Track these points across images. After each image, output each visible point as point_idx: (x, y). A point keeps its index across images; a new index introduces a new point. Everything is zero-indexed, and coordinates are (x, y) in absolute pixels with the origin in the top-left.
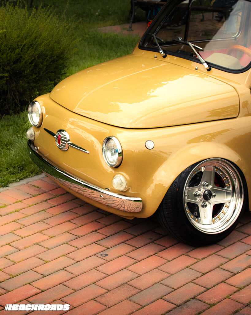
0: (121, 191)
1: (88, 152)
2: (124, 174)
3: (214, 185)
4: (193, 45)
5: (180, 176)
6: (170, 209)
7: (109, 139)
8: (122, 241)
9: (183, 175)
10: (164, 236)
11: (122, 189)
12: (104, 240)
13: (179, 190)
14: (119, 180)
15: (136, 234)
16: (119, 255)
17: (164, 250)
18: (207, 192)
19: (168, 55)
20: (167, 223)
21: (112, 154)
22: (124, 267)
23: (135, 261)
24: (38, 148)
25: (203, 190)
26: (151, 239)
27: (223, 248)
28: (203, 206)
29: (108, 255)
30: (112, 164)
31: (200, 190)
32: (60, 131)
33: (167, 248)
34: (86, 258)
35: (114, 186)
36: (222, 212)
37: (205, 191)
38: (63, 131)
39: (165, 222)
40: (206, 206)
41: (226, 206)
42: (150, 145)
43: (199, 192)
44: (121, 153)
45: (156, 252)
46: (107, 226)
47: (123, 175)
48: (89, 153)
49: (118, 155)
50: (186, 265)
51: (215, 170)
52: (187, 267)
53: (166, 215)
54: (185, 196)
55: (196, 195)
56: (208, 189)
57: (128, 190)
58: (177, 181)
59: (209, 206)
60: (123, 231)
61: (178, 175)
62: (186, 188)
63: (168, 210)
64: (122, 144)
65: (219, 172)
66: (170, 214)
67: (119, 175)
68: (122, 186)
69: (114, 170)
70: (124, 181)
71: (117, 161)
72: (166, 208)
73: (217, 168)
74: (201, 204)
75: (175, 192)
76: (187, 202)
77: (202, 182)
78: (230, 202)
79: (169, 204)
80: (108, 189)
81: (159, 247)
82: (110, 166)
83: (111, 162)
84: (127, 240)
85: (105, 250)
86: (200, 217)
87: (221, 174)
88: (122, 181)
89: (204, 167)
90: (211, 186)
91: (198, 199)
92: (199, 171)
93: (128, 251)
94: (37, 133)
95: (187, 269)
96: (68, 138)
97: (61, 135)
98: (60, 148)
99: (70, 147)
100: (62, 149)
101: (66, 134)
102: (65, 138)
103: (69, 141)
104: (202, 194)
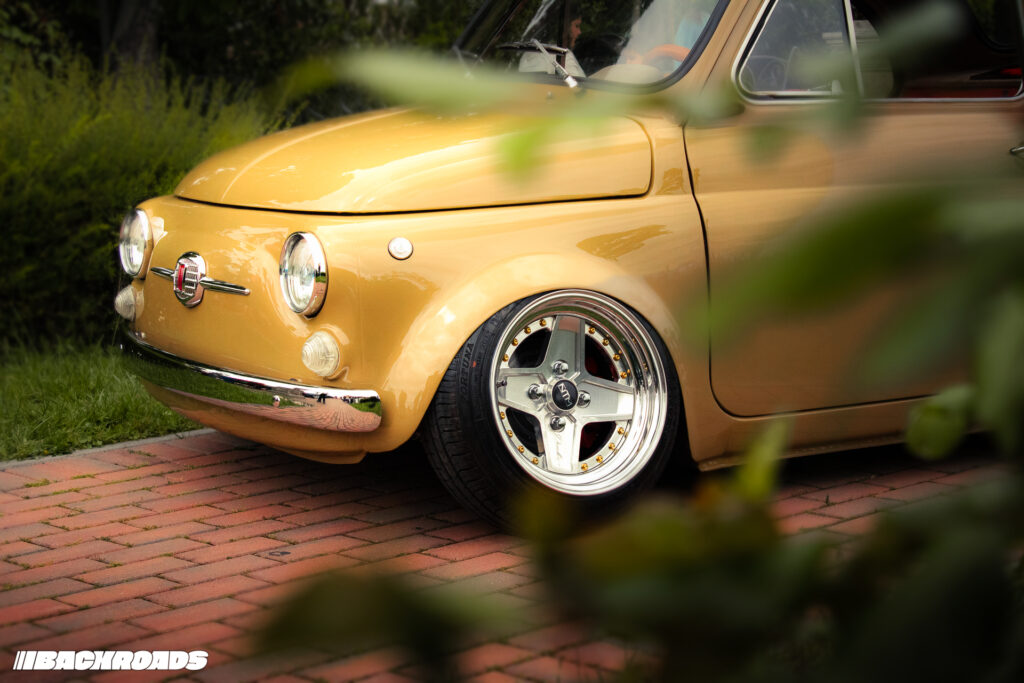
0: (326, 379)
1: (247, 291)
2: (335, 330)
3: (585, 372)
5: (483, 330)
6: (456, 419)
7: (297, 238)
8: (338, 532)
9: (491, 328)
11: (327, 370)
12: (288, 532)
13: (478, 365)
14: (320, 346)
16: (320, 553)
18: (562, 385)
20: (450, 461)
21: (303, 282)
25: (552, 380)
28: (556, 426)
29: (287, 553)
30: (301, 306)
31: (544, 381)
32: (187, 255)
33: (455, 542)
34: (228, 558)
35: (304, 361)
36: (610, 448)
37: (558, 384)
38: (194, 254)
39: (445, 460)
40: (563, 426)
41: (619, 432)
42: (402, 248)
43: (541, 389)
44: (323, 274)
45: (422, 548)
47: (330, 332)
48: (249, 294)
49: (317, 281)
50: (499, 567)
51: (587, 329)
52: (499, 570)
53: (446, 436)
54: (497, 386)
55: (532, 395)
56: (569, 379)
57: (344, 373)
58: (473, 341)
59: (569, 426)
60: (346, 518)
61: (477, 326)
62: (499, 363)
63: (449, 421)
64: (327, 251)
65: (598, 337)
66: (455, 433)
67: (319, 333)
68: (327, 361)
69: (308, 323)
70: (332, 347)
71: (313, 295)
72: (446, 417)
73: (592, 326)
74: (548, 421)
75: (467, 370)
76: (504, 405)
77: (549, 361)
78: (630, 422)
79: (453, 406)
80: (295, 380)
81: (436, 541)
82: (298, 311)
83: (299, 301)
84: (354, 531)
85: (286, 546)
86: (544, 453)
87: (604, 344)
88: (326, 348)
89: (554, 317)
90: (576, 374)
91: (541, 405)
92: (540, 328)
93: (346, 548)
94: (141, 297)
95: (498, 573)
96: (202, 269)
97: (186, 266)
98: (184, 302)
99: (206, 291)
100: (188, 303)
101: (198, 261)
102: (196, 270)
103: (202, 275)
104: (551, 390)
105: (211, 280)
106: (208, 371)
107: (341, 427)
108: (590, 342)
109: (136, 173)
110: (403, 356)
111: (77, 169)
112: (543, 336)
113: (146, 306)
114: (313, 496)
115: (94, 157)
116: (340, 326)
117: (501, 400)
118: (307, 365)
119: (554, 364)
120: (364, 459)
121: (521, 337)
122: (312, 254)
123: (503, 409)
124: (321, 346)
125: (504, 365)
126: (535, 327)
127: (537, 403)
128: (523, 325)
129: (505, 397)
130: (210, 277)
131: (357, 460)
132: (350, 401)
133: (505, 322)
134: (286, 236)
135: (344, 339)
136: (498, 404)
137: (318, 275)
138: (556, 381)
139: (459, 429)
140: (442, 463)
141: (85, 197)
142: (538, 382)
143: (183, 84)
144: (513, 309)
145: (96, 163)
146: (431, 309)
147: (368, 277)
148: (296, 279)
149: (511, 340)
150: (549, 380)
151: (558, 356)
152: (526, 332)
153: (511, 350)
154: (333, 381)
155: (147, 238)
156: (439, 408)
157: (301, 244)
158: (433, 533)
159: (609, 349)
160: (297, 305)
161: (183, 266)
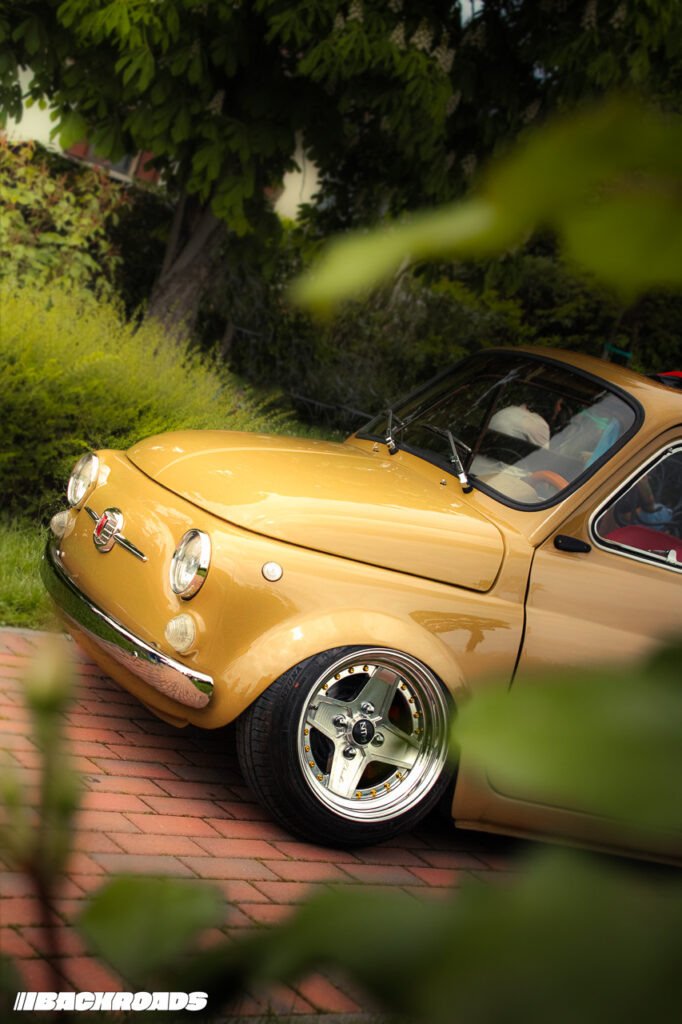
0: (178, 653)
1: (145, 558)
2: (198, 618)
3: (387, 719)
4: (456, 440)
5: (314, 660)
6: (267, 723)
7: (195, 534)
8: (148, 776)
9: (321, 660)
10: (244, 802)
11: (181, 647)
12: (109, 761)
13: (299, 686)
15: (186, 778)
16: (124, 791)
17: (229, 819)
18: (364, 723)
19: (400, 451)
20: (251, 755)
21: (188, 570)
22: (119, 808)
23: (149, 810)
24: (63, 554)
25: (357, 717)
26: (212, 795)
27: (357, 861)
28: (348, 754)
29: (99, 782)
30: (180, 588)
31: (350, 715)
32: (112, 510)
33: (235, 819)
35: (166, 634)
36: (385, 786)
37: (361, 721)
38: (118, 511)
39: (248, 752)
40: (353, 756)
41: (396, 777)
42: (273, 571)
43: (347, 720)
44: (205, 570)
45: (206, 814)
46: (134, 746)
47: (194, 618)
48: (145, 562)
49: (197, 573)
50: (257, 856)
51: (401, 684)
52: (256, 859)
53: (255, 734)
54: (310, 708)
55: (336, 723)
56: (371, 720)
57: (194, 654)
58: (303, 666)
59: (358, 758)
60: (161, 764)
61: (310, 655)
62: (318, 690)
63: (261, 722)
64: (215, 553)
65: (407, 694)
66: (262, 735)
67: (186, 616)
68: (183, 640)
69: (181, 604)
70: (191, 631)
71: (192, 583)
72: (260, 719)
73: (405, 684)
74: (343, 748)
75: (289, 688)
76: (310, 724)
77: (362, 700)
78: (409, 771)
79: (269, 712)
80: (155, 645)
81: (220, 812)
82: (176, 592)
83: (179, 584)
84: (160, 779)
85: (100, 774)
86: (329, 773)
87: (410, 701)
88: (186, 630)
89: (377, 667)
90: (379, 718)
91: (341, 733)
92: (363, 672)
93: (146, 793)
94: (73, 523)
95: (253, 861)
96: (119, 526)
97: (109, 518)
98: (97, 546)
99: (116, 546)
100: (100, 548)
101: (119, 518)
102: (115, 524)
103: (119, 531)
104: (353, 724)
105: (123, 537)
106: (95, 610)
107: (176, 696)
108: (399, 695)
109: (124, 406)
110: (249, 653)
111: (78, 389)
112: (363, 678)
113: (73, 533)
114: (146, 733)
115: (96, 382)
116: (202, 615)
117: (309, 719)
118: (167, 636)
119: (364, 704)
120: (186, 727)
121: (344, 674)
122: (203, 550)
123: (308, 727)
124: (183, 627)
125: (322, 692)
126: (358, 670)
127: (339, 731)
128: (349, 665)
129: (313, 718)
130: (123, 534)
131: (181, 725)
132: (191, 678)
133: (334, 659)
134: (189, 528)
135: (202, 627)
136: (306, 721)
137: (200, 569)
138: (360, 718)
139: (265, 732)
140: (245, 753)
141: (76, 413)
142: (345, 714)
143: (189, 349)
144: (344, 651)
145: (95, 388)
146: (287, 624)
147: (241, 583)
148: (184, 566)
149: (335, 674)
150: (355, 716)
151: (370, 698)
152: (350, 672)
153: (332, 682)
154: (182, 658)
155: (93, 479)
156: (257, 709)
157: (196, 539)
158: (221, 804)
159: (413, 707)
160: (178, 587)
161: (106, 517)
